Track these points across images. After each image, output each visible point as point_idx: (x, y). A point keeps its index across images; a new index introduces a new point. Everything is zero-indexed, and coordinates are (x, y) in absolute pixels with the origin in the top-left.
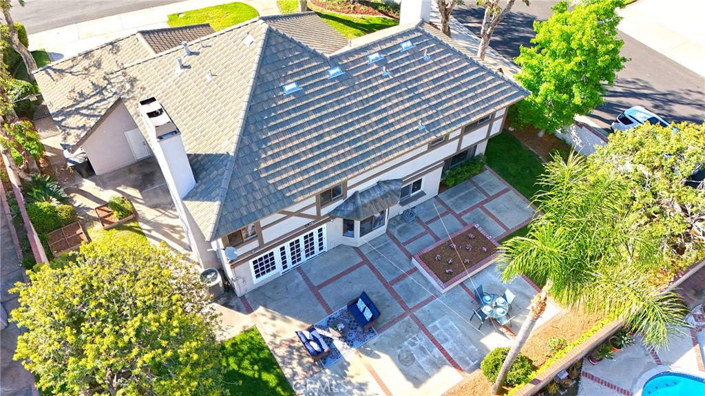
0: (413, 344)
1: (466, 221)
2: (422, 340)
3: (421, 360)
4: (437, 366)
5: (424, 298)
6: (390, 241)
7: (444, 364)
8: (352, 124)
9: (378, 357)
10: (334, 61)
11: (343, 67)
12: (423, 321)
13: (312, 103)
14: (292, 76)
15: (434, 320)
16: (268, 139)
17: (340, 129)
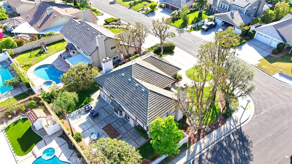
0: (88, 125)
1: (125, 135)
2: (89, 126)
3: (84, 126)
4: (83, 129)
5: (100, 126)
6: (117, 119)
7: (83, 130)
8: (121, 88)
9: (86, 119)
10: (132, 78)
11: (132, 81)
12: (94, 127)
13: (122, 80)
14: (125, 74)
15: (94, 128)
16: (112, 77)
17: (119, 87)
